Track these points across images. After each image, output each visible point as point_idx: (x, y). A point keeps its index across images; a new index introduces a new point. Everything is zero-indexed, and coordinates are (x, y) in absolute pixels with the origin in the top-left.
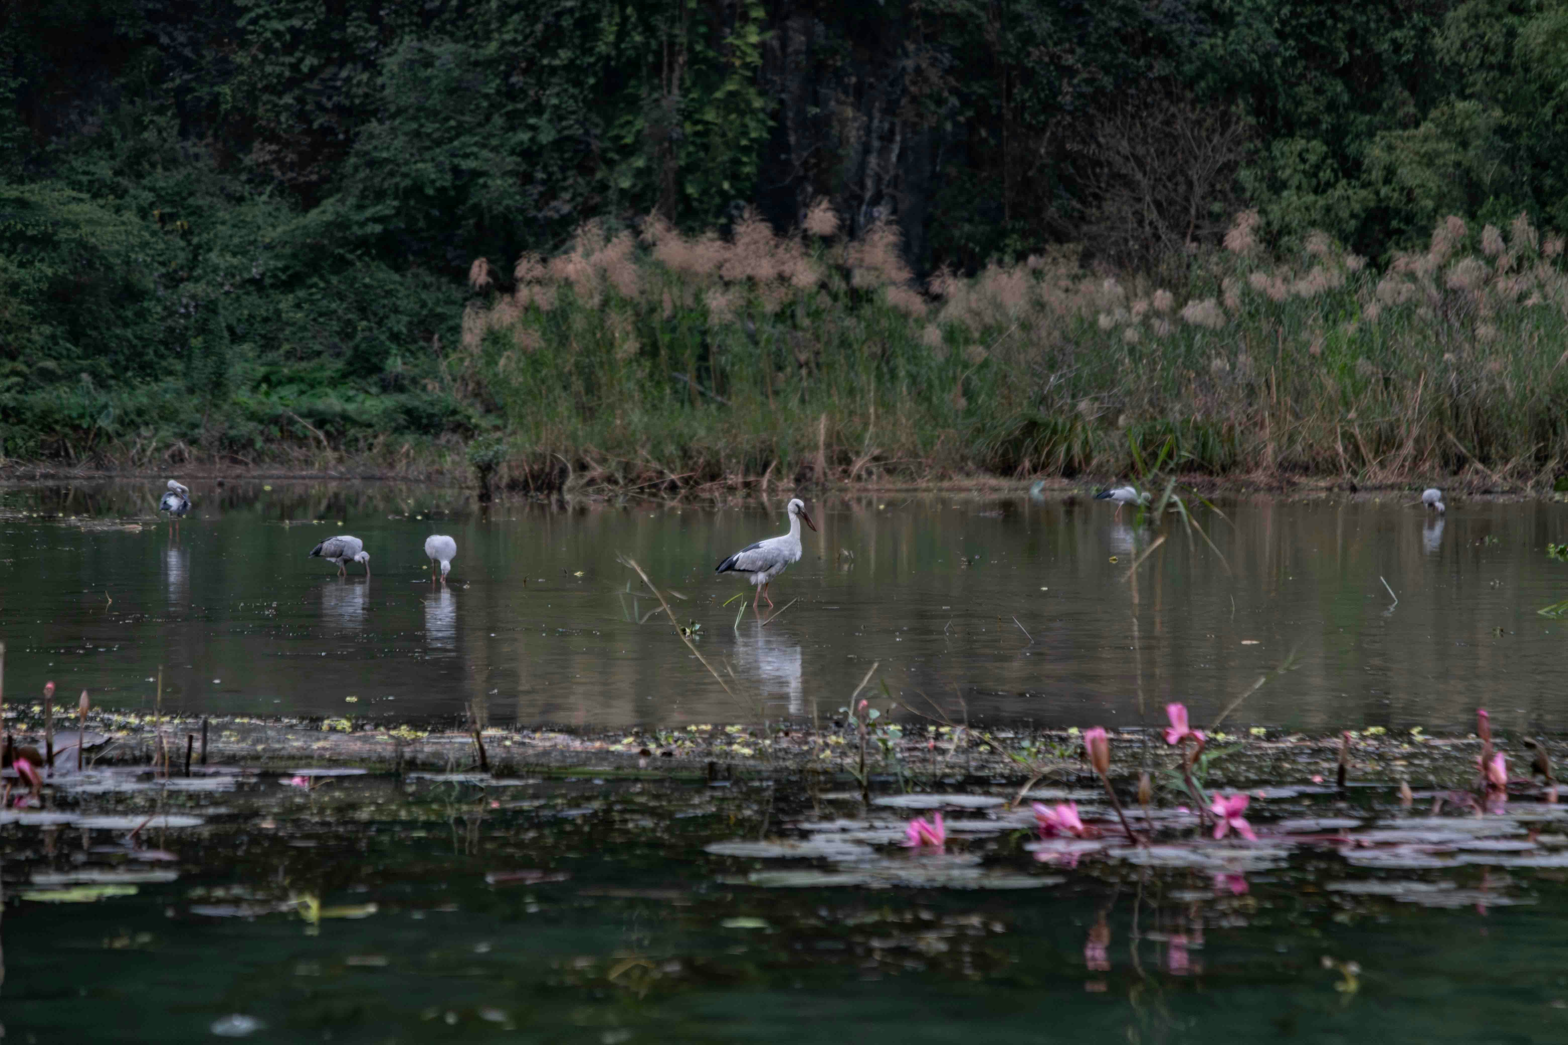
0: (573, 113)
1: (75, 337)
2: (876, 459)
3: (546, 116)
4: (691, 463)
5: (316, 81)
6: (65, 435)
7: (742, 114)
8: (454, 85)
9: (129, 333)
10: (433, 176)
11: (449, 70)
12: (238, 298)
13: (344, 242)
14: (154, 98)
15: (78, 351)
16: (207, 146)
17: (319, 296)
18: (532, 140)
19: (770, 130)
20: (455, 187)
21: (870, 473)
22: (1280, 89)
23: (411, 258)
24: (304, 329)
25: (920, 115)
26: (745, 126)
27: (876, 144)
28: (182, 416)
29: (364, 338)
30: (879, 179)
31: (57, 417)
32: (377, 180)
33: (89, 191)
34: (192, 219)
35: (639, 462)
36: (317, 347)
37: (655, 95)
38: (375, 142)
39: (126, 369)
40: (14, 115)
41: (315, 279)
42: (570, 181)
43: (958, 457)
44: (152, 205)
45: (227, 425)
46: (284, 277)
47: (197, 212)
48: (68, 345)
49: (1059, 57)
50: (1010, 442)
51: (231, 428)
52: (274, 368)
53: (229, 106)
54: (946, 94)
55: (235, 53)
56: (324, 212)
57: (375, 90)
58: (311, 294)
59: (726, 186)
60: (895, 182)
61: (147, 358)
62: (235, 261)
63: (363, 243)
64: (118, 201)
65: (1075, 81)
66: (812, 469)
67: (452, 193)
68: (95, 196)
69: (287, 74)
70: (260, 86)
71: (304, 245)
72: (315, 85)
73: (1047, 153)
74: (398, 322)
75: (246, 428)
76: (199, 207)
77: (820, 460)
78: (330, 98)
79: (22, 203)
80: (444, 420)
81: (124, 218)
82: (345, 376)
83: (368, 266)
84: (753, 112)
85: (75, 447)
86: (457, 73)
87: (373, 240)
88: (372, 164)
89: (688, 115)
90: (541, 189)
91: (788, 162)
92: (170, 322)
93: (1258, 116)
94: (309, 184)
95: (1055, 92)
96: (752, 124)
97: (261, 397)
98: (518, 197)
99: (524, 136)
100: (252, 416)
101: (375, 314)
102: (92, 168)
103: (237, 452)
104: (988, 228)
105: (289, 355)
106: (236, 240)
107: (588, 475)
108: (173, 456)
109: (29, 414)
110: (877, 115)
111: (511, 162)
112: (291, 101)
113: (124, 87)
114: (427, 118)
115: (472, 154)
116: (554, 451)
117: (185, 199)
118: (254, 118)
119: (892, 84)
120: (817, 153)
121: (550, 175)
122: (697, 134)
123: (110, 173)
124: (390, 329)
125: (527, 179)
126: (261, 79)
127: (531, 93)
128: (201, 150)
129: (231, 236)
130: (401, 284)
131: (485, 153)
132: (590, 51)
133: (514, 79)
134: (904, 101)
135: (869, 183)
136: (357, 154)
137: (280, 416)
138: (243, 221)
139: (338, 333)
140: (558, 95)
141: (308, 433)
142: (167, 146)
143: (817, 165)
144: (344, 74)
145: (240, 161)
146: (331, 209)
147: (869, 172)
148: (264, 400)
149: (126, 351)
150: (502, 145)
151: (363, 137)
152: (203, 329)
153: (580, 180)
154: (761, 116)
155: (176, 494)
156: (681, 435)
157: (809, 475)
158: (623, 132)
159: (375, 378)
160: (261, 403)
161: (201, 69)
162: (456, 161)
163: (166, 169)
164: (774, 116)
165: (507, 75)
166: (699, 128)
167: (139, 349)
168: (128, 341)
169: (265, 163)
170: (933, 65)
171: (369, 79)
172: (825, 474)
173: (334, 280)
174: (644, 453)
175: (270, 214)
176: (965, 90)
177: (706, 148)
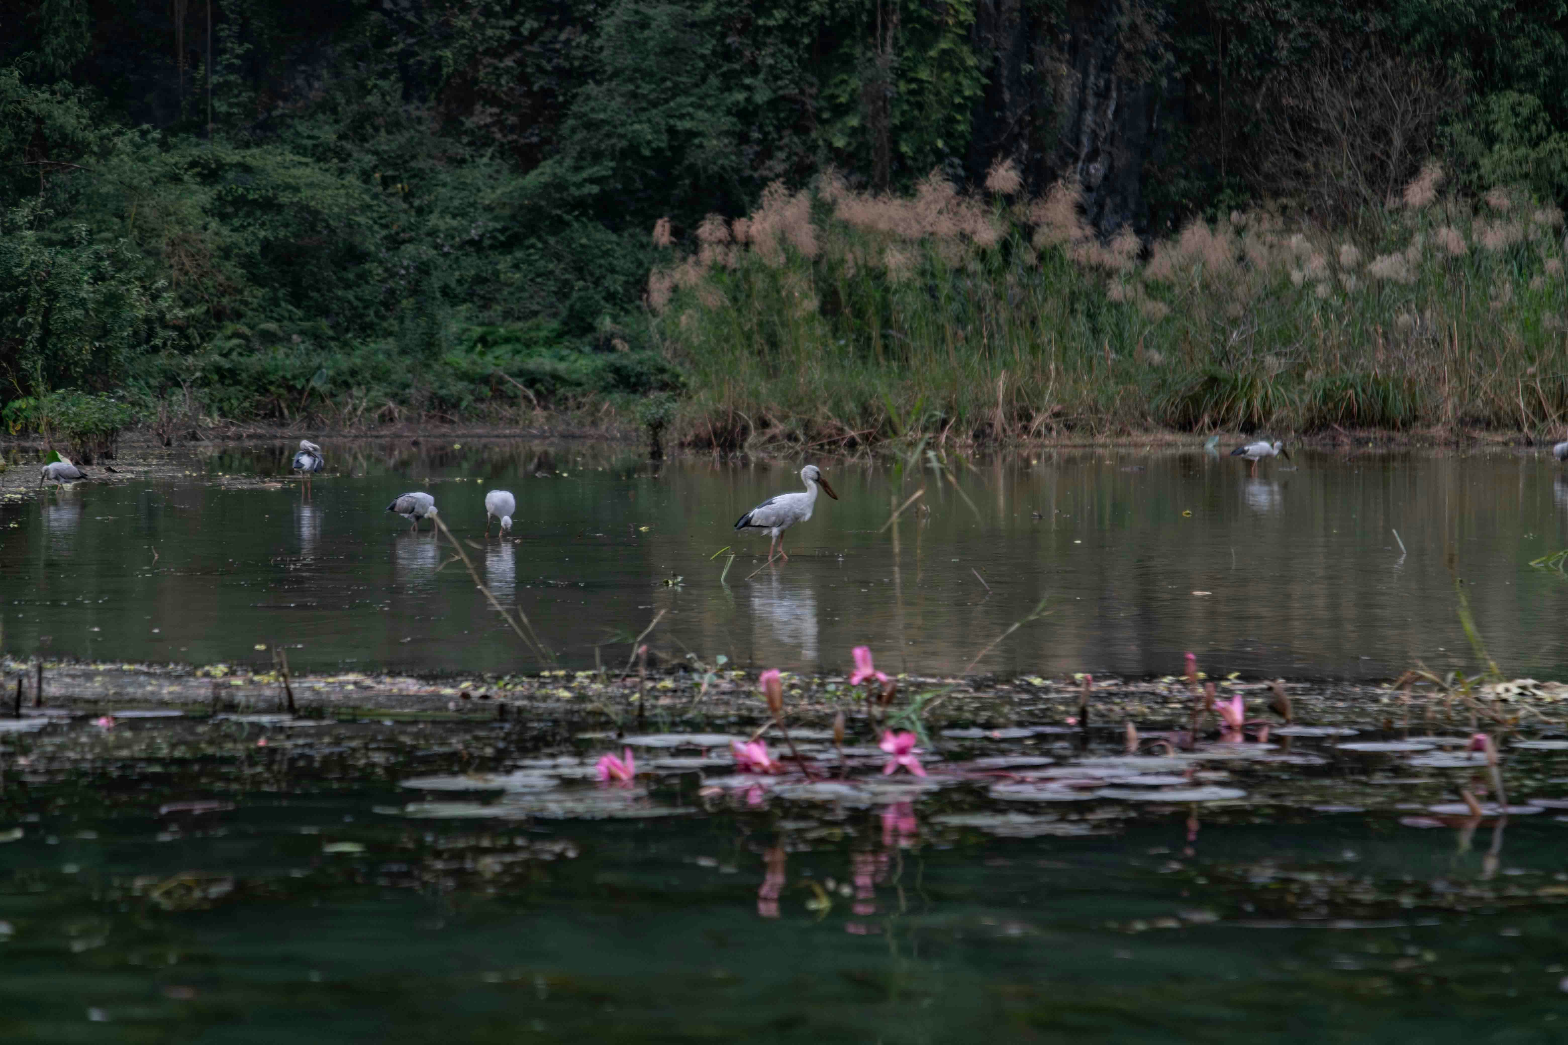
0: (788, 73)
1: (297, 299)
2: (1057, 415)
3: (761, 76)
4: (871, 420)
5: (536, 44)
6: (280, 396)
7: (955, 71)
8: (670, 46)
9: (350, 295)
10: (649, 137)
11: (665, 31)
12: (457, 259)
13: (563, 204)
14: (378, 62)
15: (299, 313)
16: (429, 109)
17: (536, 257)
18: (748, 100)
19: (984, 88)
20: (671, 147)
21: (1050, 429)
22: (1498, 42)
23: (628, 218)
24: (521, 289)
25: (1135, 71)
26: (960, 84)
27: (1091, 100)
28: (394, 377)
29: (580, 298)
30: (1094, 135)
31: (272, 378)
32: (593, 142)
33: (313, 155)
34: (414, 181)
35: (819, 419)
36: (535, 307)
37: (870, 54)
38: (592, 104)
39: (347, 330)
40: (240, 81)
41: (533, 240)
42: (786, 140)
43: (1137, 414)
44: (375, 168)
45: (437, 384)
46: (502, 238)
47: (419, 174)
48: (290, 307)
49: (1275, 12)
50: (1190, 398)
51: (441, 387)
52: (491, 329)
53: (451, 70)
54: (1161, 50)
55: (455, 16)
56: (542, 173)
57: (592, 52)
58: (530, 255)
59: (940, 144)
60: (1111, 139)
61: (367, 319)
62: (455, 223)
63: (580, 204)
64: (342, 165)
65: (1291, 36)
66: (991, 425)
67: (669, 153)
68: (319, 160)
69: (507, 37)
70: (480, 49)
71: (521, 207)
72: (535, 48)
73: (1263, 109)
74: (615, 282)
75: (457, 387)
76: (420, 169)
77: (999, 416)
78: (549, 61)
79: (246, 169)
80: (653, 378)
81: (345, 182)
82: (560, 335)
83: (585, 226)
84: (967, 69)
85: (288, 407)
86: (672, 34)
87: (590, 201)
88: (591, 125)
89: (901, 74)
90: (757, 148)
91: (1003, 120)
92: (391, 284)
93: (1474, 70)
94: (531, 145)
95: (1271, 48)
96: (966, 82)
97: (475, 357)
98: (733, 157)
99: (740, 96)
100: (464, 376)
101: (592, 274)
102: (316, 132)
103: (445, 412)
104: (1204, 184)
105: (507, 314)
106: (456, 203)
107: (769, 432)
108: (382, 416)
109: (244, 375)
110: (1092, 70)
111: (727, 122)
112: (511, 64)
113: (349, 51)
114: (643, 79)
115: (689, 114)
116: (736, 408)
117: (406, 162)
118: (475, 81)
119: (1108, 41)
120: (1032, 111)
121: (766, 134)
122: (911, 92)
123: (334, 137)
124: (607, 289)
125: (743, 138)
126: (481, 42)
127: (747, 53)
128: (424, 113)
129: (451, 198)
130: (618, 244)
131: (701, 114)
132: (804, 11)
133: (729, 40)
134: (1120, 59)
135: (1085, 140)
136: (576, 116)
137: (490, 375)
138: (464, 183)
139: (555, 293)
140: (773, 55)
141: (519, 393)
142: (390, 110)
143: (1032, 122)
144: (563, 37)
145: (462, 123)
146: (548, 170)
147: (1085, 128)
148: (479, 361)
149: (347, 313)
150: (718, 105)
151: (580, 99)
152: (415, 291)
153: (796, 139)
154: (976, 74)
155: (308, 453)
156: (861, 393)
157: (988, 431)
158: (837, 92)
159: (589, 337)
160: (474, 363)
161: (425, 33)
162: (672, 122)
163: (389, 132)
164: (989, 73)
165: (724, 35)
166: (914, 86)
167: (361, 311)
168: (349, 302)
169: (486, 126)
170: (1148, 22)
171: (588, 42)
172: (1004, 430)
173: (552, 240)
174: (825, 410)
175: (490, 177)
176: (1180, 45)
177: (920, 106)
